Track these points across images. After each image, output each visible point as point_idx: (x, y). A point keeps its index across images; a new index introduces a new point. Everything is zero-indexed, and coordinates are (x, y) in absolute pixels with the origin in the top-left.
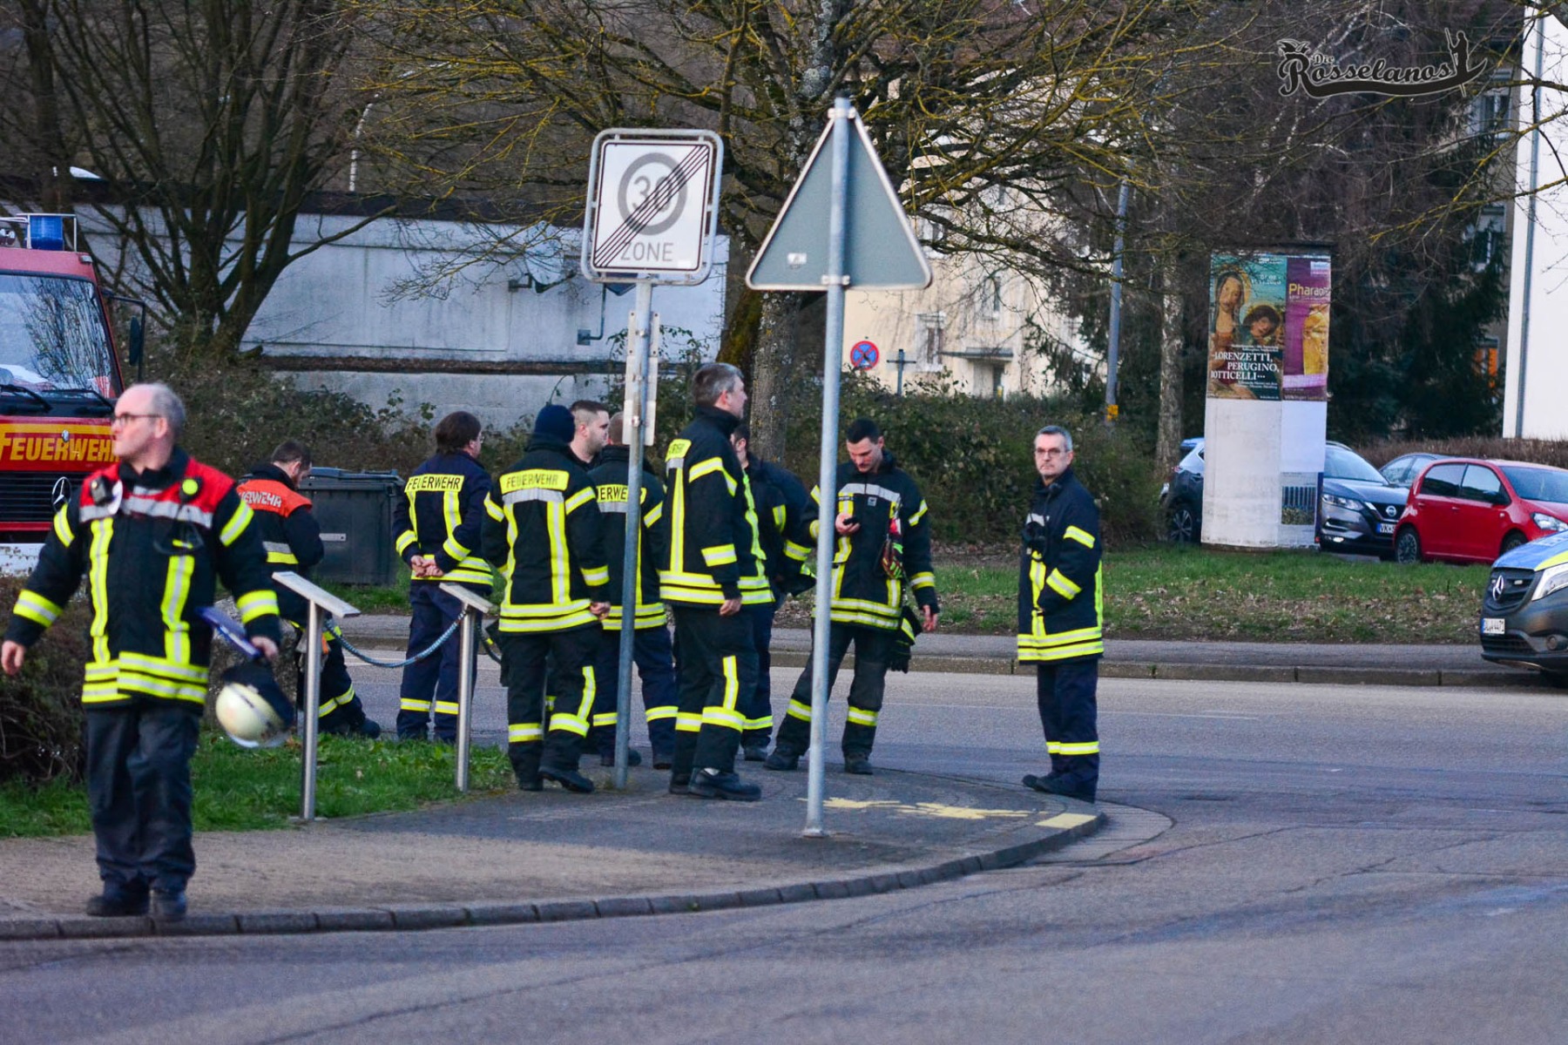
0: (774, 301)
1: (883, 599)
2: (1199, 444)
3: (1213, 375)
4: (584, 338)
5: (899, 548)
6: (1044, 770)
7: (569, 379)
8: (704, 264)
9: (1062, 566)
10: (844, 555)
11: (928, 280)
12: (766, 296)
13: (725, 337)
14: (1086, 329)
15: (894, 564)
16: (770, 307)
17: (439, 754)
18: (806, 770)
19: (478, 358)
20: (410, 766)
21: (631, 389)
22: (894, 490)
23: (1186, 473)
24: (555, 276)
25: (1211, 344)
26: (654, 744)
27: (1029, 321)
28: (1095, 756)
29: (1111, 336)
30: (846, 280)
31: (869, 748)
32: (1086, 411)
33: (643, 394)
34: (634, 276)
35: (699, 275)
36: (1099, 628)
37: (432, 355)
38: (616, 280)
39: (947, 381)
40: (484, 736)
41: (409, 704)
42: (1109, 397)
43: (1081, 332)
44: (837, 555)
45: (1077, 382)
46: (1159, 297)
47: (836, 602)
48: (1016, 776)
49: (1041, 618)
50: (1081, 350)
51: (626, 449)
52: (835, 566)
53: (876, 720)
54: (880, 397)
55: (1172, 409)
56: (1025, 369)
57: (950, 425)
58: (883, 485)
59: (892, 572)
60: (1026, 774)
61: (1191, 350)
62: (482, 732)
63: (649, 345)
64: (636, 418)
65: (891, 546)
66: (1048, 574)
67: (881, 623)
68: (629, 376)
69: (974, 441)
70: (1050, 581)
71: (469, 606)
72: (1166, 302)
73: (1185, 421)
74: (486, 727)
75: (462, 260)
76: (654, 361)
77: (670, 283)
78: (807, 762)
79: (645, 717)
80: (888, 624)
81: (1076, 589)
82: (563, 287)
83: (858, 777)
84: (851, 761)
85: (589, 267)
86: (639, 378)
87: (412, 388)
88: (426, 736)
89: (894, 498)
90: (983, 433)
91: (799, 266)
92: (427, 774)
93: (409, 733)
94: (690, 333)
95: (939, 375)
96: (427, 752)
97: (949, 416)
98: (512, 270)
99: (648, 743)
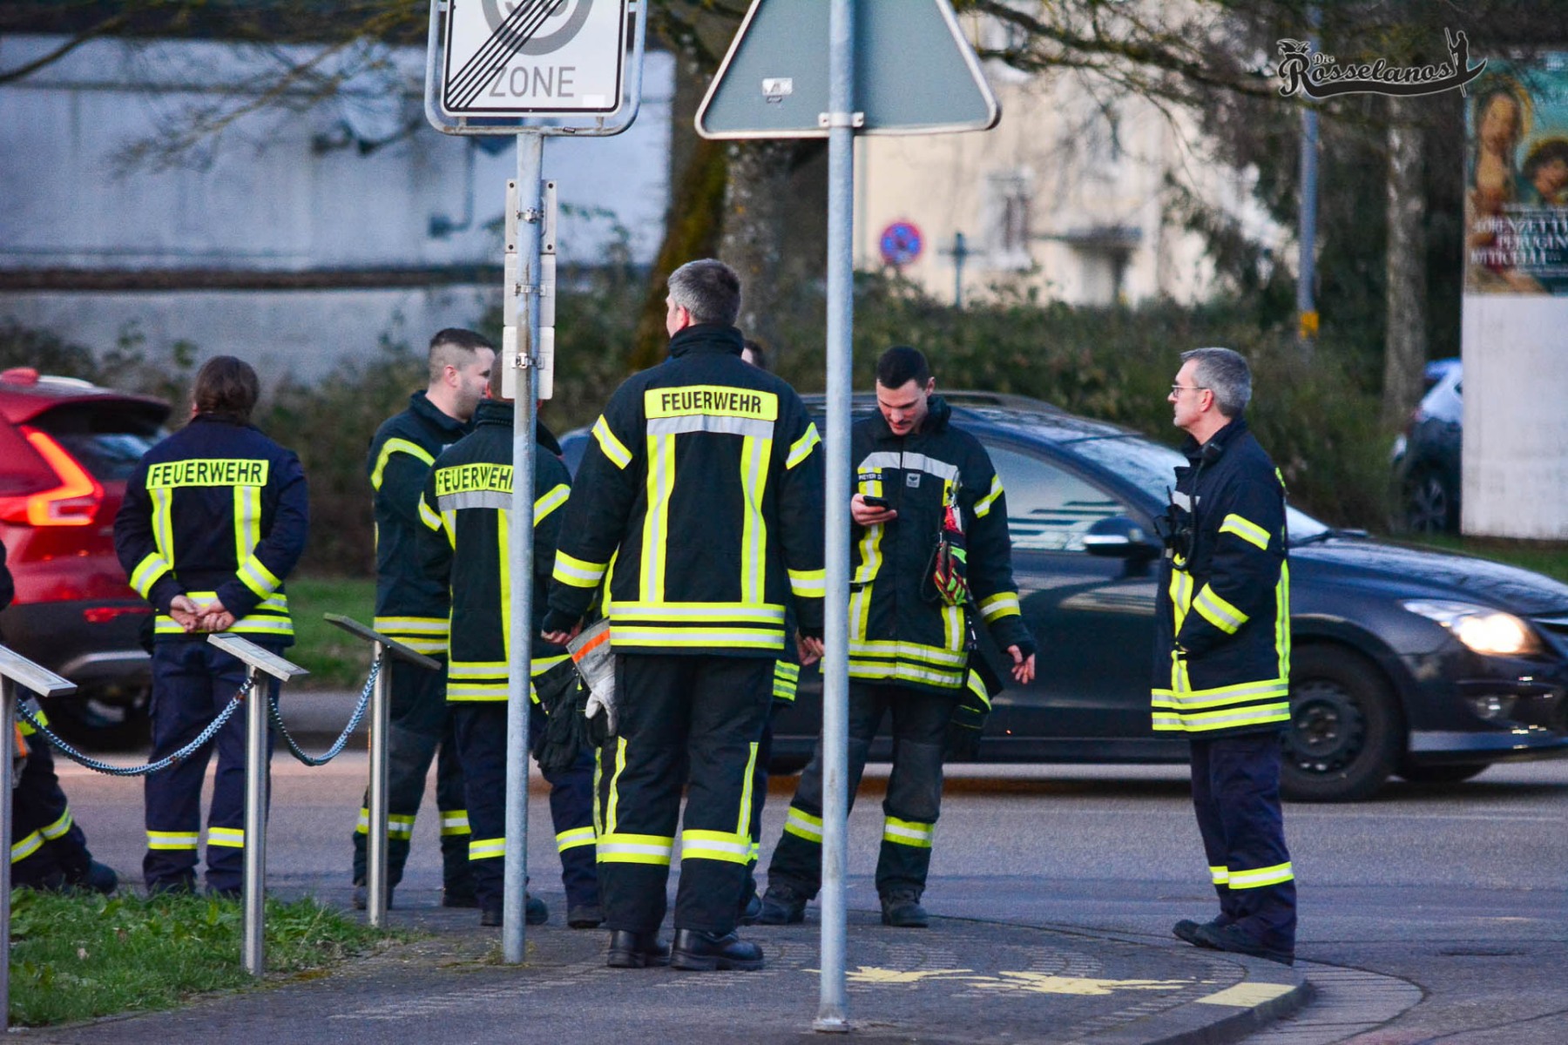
0: (747, 158)
1: (939, 641)
2: (1453, 372)
3: (1473, 256)
4: (439, 228)
5: (960, 554)
6: (1208, 912)
7: (416, 297)
8: (627, 99)
9: (1219, 579)
10: (869, 570)
11: (992, 115)
12: (734, 150)
13: (672, 219)
14: (1264, 189)
15: (953, 581)
16: (740, 168)
17: (215, 915)
18: (817, 922)
19: (265, 264)
20: (168, 936)
21: (514, 307)
22: (948, 460)
23: (1434, 420)
24: (387, 126)
25: (1469, 206)
26: (569, 888)
27: (1169, 179)
28: (1288, 886)
29: (1304, 199)
30: (858, 119)
31: (920, 883)
32: (1265, 324)
33: (532, 318)
34: (516, 122)
35: (621, 116)
36: (1284, 679)
37: (189, 262)
38: (481, 130)
39: (1037, 280)
40: (290, 883)
41: (161, 840)
42: (1303, 299)
43: (1256, 193)
44: (860, 570)
45: (1249, 279)
46: (1382, 133)
47: (858, 646)
48: (1161, 921)
49: (1184, 663)
50: (1257, 224)
51: (509, 406)
52: (855, 588)
53: (929, 837)
54: (925, 311)
55: (1408, 315)
56: (1165, 256)
57: (1043, 352)
58: (929, 453)
59: (951, 593)
60: (1178, 918)
61: (1439, 218)
62: (287, 877)
63: (540, 235)
64: (523, 355)
65: (947, 551)
66: (1196, 592)
67: (934, 678)
68: (509, 287)
69: (1083, 377)
70: (1197, 604)
71: (258, 671)
72: (1395, 140)
73: (1431, 334)
74: (291, 870)
75: (231, 105)
76: (550, 262)
77: (571, 132)
78: (818, 908)
79: (555, 845)
80: (946, 680)
81: (1241, 617)
82: (401, 145)
83: (903, 931)
84: (893, 907)
85: (439, 112)
86: (526, 289)
87: (158, 316)
88: (192, 887)
89: (948, 473)
90: (1097, 362)
91: (781, 99)
92: (196, 950)
93: (164, 883)
94: (611, 214)
95: (1022, 272)
96: (194, 913)
97: (1040, 338)
98: (316, 119)
99: (559, 886)
